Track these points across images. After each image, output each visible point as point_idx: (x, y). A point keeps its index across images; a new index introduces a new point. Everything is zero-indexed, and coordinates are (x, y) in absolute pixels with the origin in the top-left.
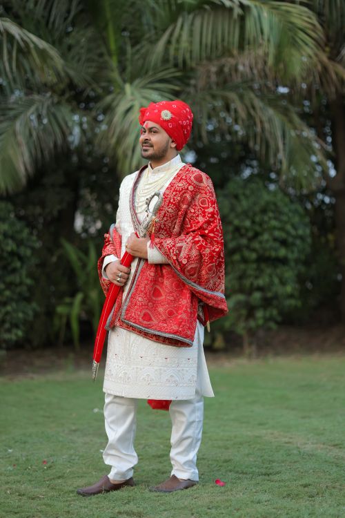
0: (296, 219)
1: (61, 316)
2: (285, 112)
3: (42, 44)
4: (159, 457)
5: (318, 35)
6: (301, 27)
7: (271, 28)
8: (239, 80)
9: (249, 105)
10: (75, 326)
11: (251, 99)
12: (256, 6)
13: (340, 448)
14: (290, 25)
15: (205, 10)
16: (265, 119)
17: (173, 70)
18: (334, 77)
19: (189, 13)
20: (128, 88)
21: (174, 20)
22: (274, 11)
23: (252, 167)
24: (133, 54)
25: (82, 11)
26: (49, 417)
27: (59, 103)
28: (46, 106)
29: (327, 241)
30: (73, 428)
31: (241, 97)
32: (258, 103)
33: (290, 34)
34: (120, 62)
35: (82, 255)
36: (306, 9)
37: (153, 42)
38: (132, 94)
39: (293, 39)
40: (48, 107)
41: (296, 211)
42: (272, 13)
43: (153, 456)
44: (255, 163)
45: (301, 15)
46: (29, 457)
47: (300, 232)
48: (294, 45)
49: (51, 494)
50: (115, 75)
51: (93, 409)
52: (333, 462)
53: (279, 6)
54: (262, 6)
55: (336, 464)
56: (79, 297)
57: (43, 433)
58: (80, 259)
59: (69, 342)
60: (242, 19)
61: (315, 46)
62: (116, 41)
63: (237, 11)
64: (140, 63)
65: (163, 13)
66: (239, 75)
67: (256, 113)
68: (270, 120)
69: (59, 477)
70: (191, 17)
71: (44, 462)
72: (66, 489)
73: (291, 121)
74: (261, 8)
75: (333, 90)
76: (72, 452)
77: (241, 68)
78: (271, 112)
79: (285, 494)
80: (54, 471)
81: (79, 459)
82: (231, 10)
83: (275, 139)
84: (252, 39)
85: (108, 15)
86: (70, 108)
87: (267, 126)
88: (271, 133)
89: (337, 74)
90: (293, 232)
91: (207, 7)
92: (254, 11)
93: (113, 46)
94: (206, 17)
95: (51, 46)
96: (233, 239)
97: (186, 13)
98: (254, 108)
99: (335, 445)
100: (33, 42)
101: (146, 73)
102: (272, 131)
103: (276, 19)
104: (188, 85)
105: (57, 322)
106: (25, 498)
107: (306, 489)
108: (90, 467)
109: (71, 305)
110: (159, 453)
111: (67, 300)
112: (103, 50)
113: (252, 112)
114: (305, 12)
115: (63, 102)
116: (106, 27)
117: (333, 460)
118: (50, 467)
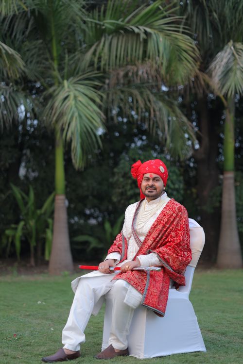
0: (174, 178)
1: (8, 237)
2: (170, 105)
3: (11, 51)
4: (92, 334)
5: (196, 56)
6: (185, 49)
7: (165, 49)
8: (139, 81)
9: (146, 99)
10: (18, 244)
11: (148, 95)
12: (155, 33)
13: (213, 332)
14: (177, 47)
15: (121, 33)
16: (157, 109)
17: (96, 72)
18: (202, 82)
19: (109, 35)
20: (65, 82)
21: (98, 39)
22: (167, 37)
23: (143, 140)
24: (70, 60)
25: (35, 28)
26: (8, 306)
27: (17, 91)
28: (8, 92)
29: (192, 193)
30: (28, 314)
31: (141, 93)
32: (152, 98)
33: (177, 53)
34: (59, 65)
35: (24, 195)
36: (189, 37)
37: (84, 53)
38: (69, 87)
39: (179, 56)
40: (10, 93)
41: (174, 172)
42: (166, 38)
43: (88, 334)
44: (144, 138)
45: (185, 41)
46: (2, 332)
47: (177, 186)
48: (179, 60)
49: (26, 355)
50: (56, 73)
51: (37, 301)
52: (210, 341)
53: (171, 34)
54: (159, 33)
55: (213, 342)
56: (22, 224)
57: (7, 316)
58: (23, 198)
59: (13, 255)
60: (146, 41)
61: (193, 62)
62: (57, 50)
63: (143, 36)
64: (73, 66)
65: (91, 34)
66: (139, 78)
67: (151, 104)
68: (160, 110)
69: (28, 345)
70: (110, 37)
71: (15, 335)
72: (35, 352)
73: (174, 111)
74: (158, 34)
75: (201, 91)
76: (32, 329)
77: (140, 73)
78: (161, 104)
79: (184, 360)
80: (23, 341)
81: (38, 334)
82: (138, 35)
83: (163, 123)
84: (151, 54)
85: (53, 33)
86: (24, 94)
87: (158, 113)
88: (160, 119)
89: (204, 81)
90: (172, 186)
91: (122, 32)
92: (154, 36)
93: (55, 54)
94: (121, 38)
95: (17, 53)
96: (131, 189)
97: (107, 35)
98: (149, 101)
99: (209, 331)
100: (5, 49)
101: (77, 73)
102: (161, 117)
103: (168, 43)
104: (104, 83)
105: (4, 241)
106: (9, 358)
107: (197, 358)
108: (48, 339)
109: (16, 229)
110: (92, 332)
111: (13, 226)
112: (48, 55)
113: (148, 104)
114: (188, 39)
115: (20, 90)
116: (51, 40)
117: (210, 340)
118: (20, 338)
